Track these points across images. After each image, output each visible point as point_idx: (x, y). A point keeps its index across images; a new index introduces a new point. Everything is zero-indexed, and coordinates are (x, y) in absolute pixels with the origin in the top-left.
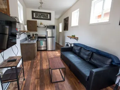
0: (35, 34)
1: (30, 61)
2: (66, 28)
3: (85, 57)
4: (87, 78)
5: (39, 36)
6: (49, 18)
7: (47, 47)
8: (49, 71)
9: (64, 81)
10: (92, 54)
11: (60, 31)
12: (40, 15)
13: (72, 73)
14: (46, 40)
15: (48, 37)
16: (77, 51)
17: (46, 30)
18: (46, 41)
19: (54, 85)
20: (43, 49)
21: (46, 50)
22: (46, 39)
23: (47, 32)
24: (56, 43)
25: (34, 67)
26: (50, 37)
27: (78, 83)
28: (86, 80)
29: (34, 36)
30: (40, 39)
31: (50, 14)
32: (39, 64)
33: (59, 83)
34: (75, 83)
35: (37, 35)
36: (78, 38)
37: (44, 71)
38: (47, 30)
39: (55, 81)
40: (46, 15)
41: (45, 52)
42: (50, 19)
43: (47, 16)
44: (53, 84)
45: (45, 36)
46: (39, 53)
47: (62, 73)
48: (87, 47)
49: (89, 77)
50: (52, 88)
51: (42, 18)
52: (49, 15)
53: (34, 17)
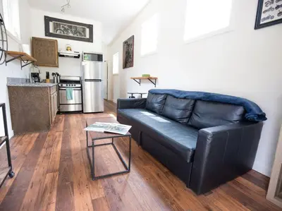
0: (53, 74)
1: (37, 134)
2: (128, 61)
3: (178, 114)
4: (190, 153)
5: (62, 78)
6: (88, 36)
7: (82, 104)
8: (88, 152)
9: (128, 171)
10: (194, 106)
11: (114, 73)
12: (66, 27)
13: (147, 154)
14: (81, 87)
15: (86, 80)
16: (156, 105)
17: (81, 64)
18: (82, 90)
19: (100, 184)
20: (72, 108)
21: (81, 112)
22: (80, 85)
23: (83, 68)
24: (106, 100)
25: (46, 145)
26: (91, 80)
27: (166, 173)
28: (188, 161)
29: (51, 77)
30: (64, 85)
31: (90, 27)
32: (61, 139)
33: (114, 178)
34: (158, 175)
35: (58, 75)
36: (156, 79)
37: (73, 153)
38: (83, 63)
39: (103, 174)
40: (82, 30)
41: (78, 115)
42: (90, 40)
43: (82, 32)
44: (99, 181)
45: (78, 79)
46: (62, 117)
47: (122, 156)
48: (179, 92)
49: (194, 151)
50: (95, 191)
51: (71, 35)
52: (87, 30)
53: (51, 31)
